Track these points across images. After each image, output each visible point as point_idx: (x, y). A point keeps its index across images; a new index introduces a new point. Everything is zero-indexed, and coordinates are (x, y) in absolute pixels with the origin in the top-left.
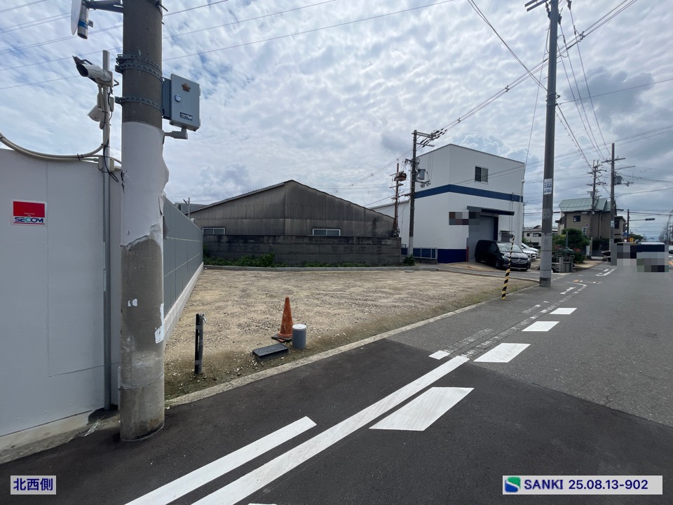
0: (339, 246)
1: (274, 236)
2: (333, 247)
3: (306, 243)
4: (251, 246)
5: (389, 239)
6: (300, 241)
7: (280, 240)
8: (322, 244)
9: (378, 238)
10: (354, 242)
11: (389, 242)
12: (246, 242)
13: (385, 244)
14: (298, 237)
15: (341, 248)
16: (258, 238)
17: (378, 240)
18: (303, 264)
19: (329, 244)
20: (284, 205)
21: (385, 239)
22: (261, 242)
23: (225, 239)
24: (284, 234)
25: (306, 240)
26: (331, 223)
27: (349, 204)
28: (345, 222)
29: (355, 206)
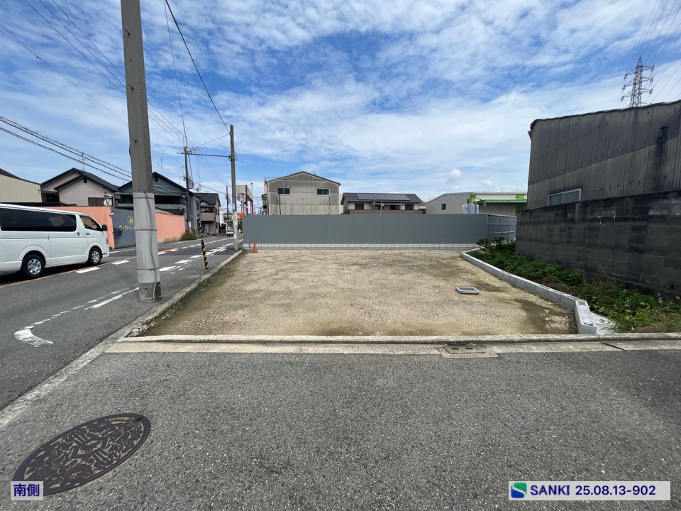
5: (680, 194)
9: (637, 200)
10: (576, 216)
13: (662, 218)
17: (640, 205)
21: (663, 194)
26: (570, 178)
27: (603, 118)
28: (593, 165)
29: (614, 116)
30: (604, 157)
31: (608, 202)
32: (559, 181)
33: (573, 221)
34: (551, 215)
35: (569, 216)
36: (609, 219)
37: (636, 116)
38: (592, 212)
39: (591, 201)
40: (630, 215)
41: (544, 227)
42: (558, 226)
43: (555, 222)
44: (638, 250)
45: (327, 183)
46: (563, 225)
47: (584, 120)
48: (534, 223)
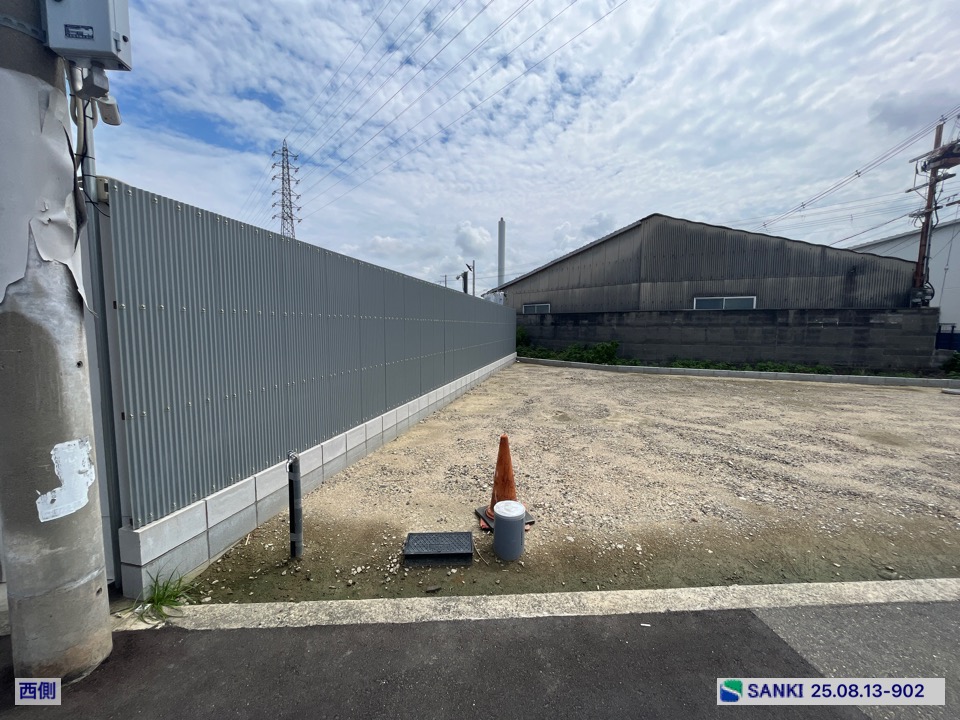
0: (750, 328)
1: (621, 314)
2: (736, 332)
3: (679, 325)
4: (584, 329)
5: (894, 311)
6: (667, 320)
7: (631, 319)
8: (710, 325)
9: (859, 312)
10: (790, 320)
11: (894, 319)
12: (576, 324)
13: (881, 325)
14: (662, 313)
15: (756, 332)
16: (594, 317)
17: (862, 316)
18: (671, 362)
19: (727, 325)
20: (639, 258)
21: (881, 310)
22: (600, 324)
23: (549, 320)
24: (637, 310)
25: (679, 319)
26: (734, 284)
28: (770, 280)
30: (786, 275)
31: (830, 312)
33: (787, 325)
35: (780, 320)
36: (834, 324)
40: (853, 322)
43: (751, 325)
46: (770, 328)
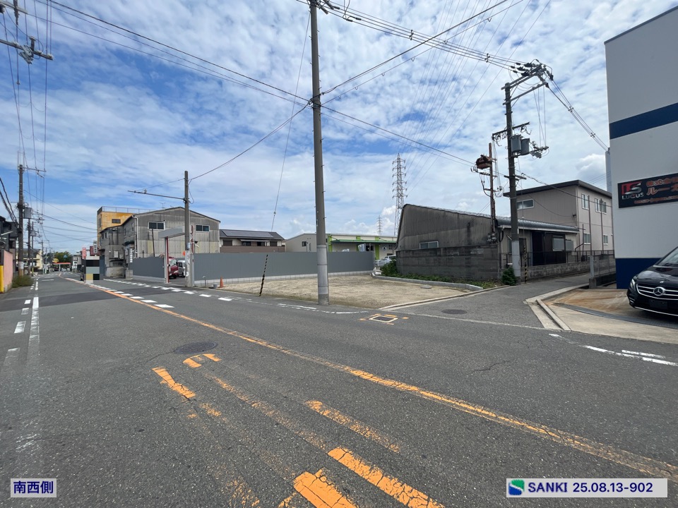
3: (411, 257)
5: (479, 247)
8: (419, 257)
11: (480, 251)
13: (475, 255)
14: (408, 251)
17: (467, 250)
19: (424, 257)
21: (474, 247)
26: (431, 236)
27: (445, 213)
28: (442, 232)
29: (449, 214)
30: (447, 229)
31: (455, 248)
32: (425, 237)
33: (440, 256)
34: (428, 253)
35: (438, 253)
36: (457, 255)
37: (458, 217)
38: (449, 252)
39: (448, 248)
40: (464, 254)
41: (424, 259)
42: (432, 258)
43: (430, 256)
44: (469, 267)
45: (206, 220)
46: (435, 258)
47: (435, 211)
48: (415, 257)
